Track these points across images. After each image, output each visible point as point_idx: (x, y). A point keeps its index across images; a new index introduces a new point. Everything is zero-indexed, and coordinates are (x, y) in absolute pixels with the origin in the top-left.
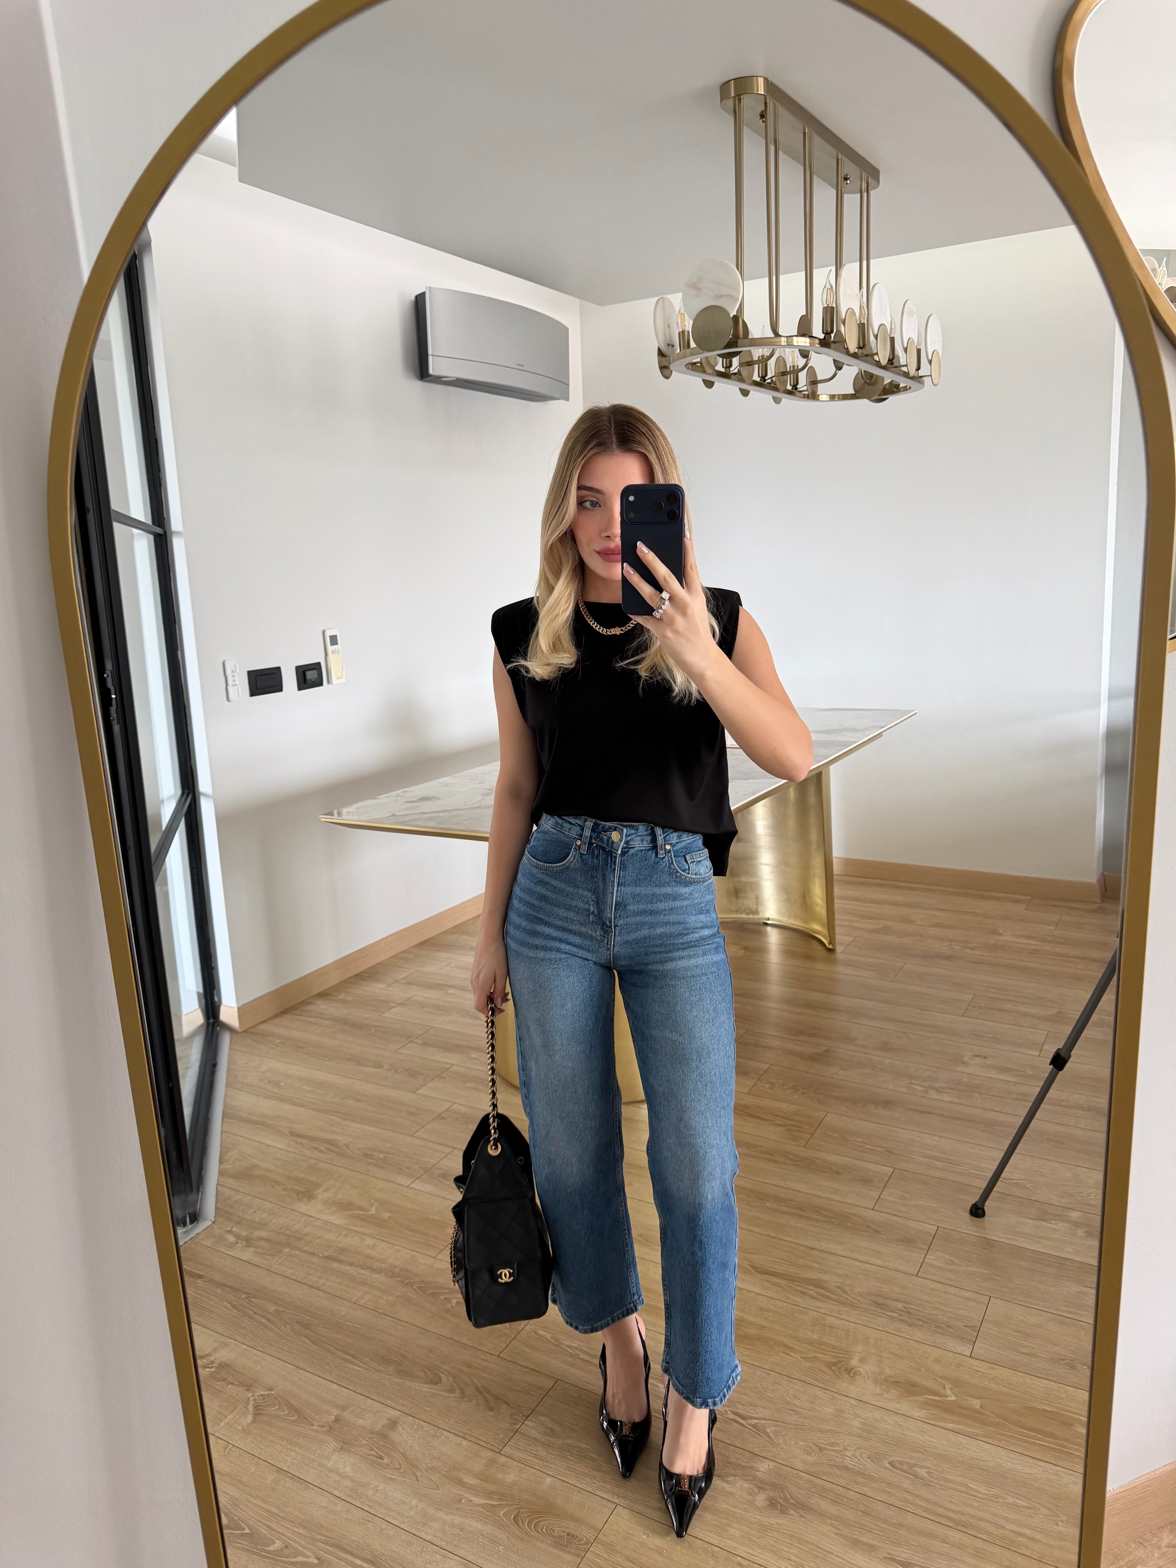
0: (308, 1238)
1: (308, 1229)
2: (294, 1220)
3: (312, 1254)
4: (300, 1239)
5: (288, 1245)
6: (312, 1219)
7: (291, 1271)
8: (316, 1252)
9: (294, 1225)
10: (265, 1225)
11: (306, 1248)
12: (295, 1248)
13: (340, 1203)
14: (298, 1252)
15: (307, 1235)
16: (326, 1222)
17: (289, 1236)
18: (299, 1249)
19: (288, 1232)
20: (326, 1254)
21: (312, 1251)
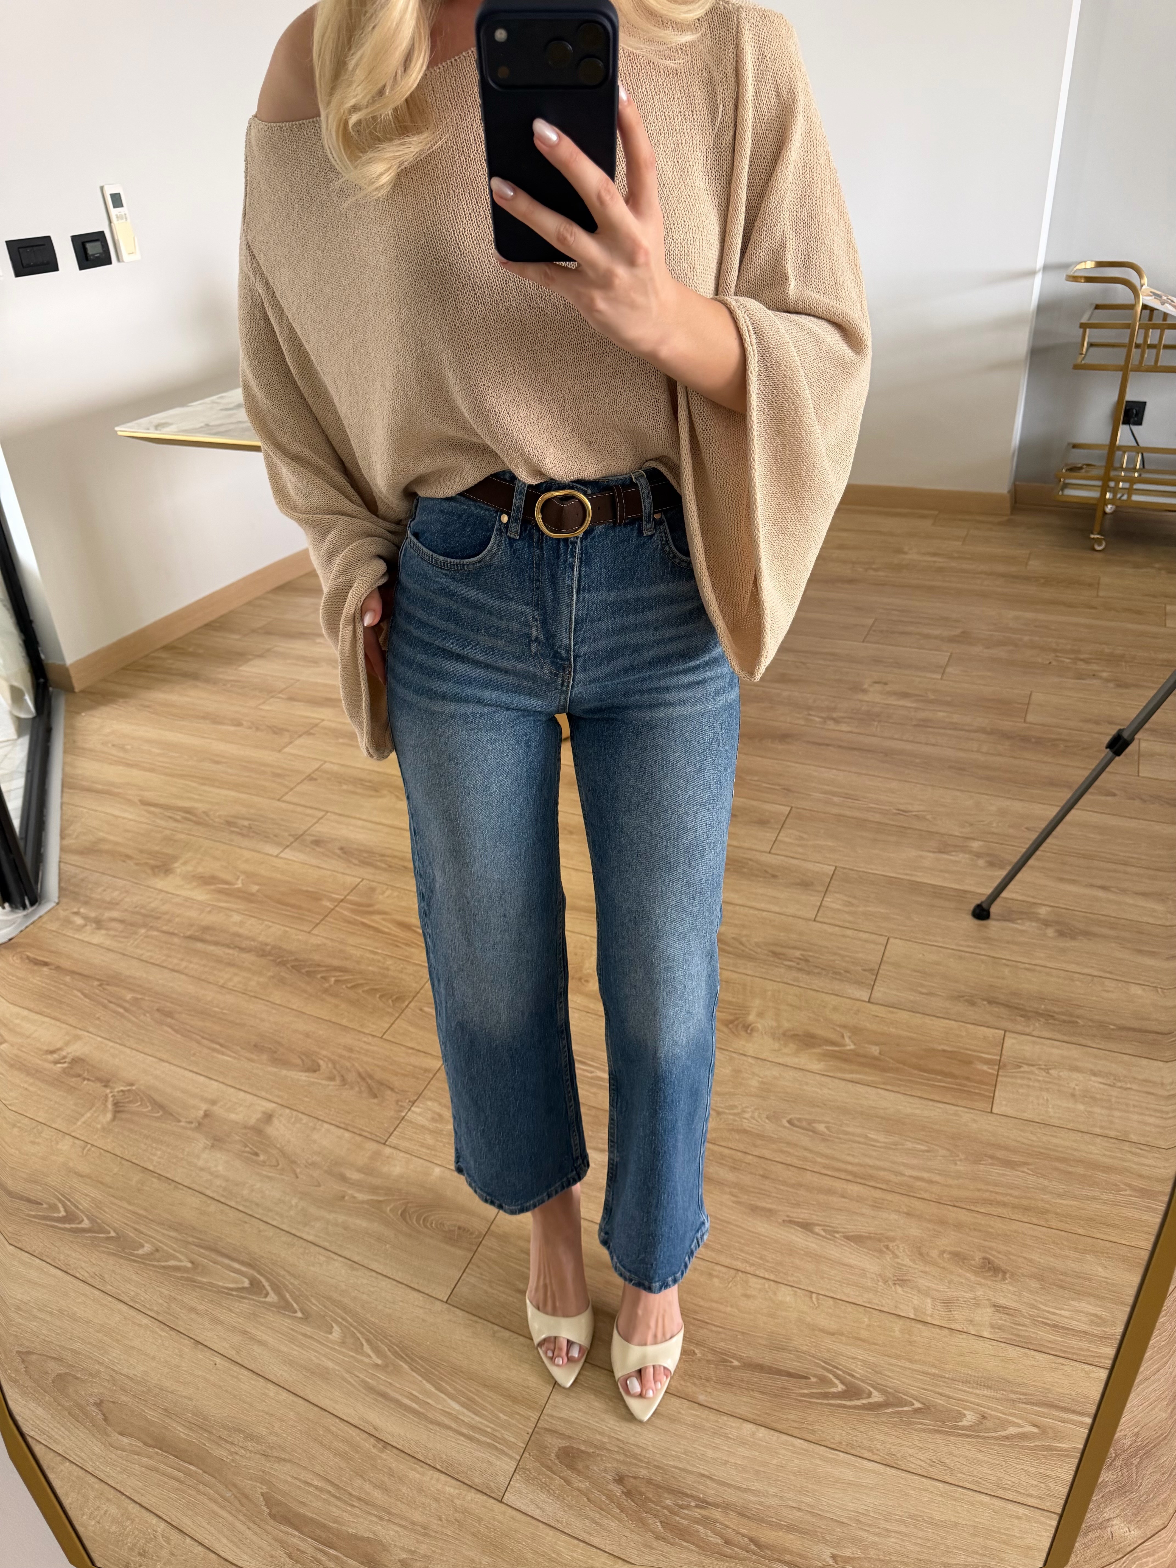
0: (167, 917)
1: (165, 908)
2: (149, 897)
3: (173, 934)
4: (158, 918)
5: (144, 925)
6: (170, 895)
7: (149, 954)
8: (176, 932)
9: (150, 903)
10: (117, 904)
11: (165, 928)
12: (152, 928)
13: (202, 877)
14: (155, 933)
15: (166, 913)
16: (187, 899)
17: (145, 916)
18: (158, 930)
19: (143, 911)
20: (189, 933)
21: (171, 930)
